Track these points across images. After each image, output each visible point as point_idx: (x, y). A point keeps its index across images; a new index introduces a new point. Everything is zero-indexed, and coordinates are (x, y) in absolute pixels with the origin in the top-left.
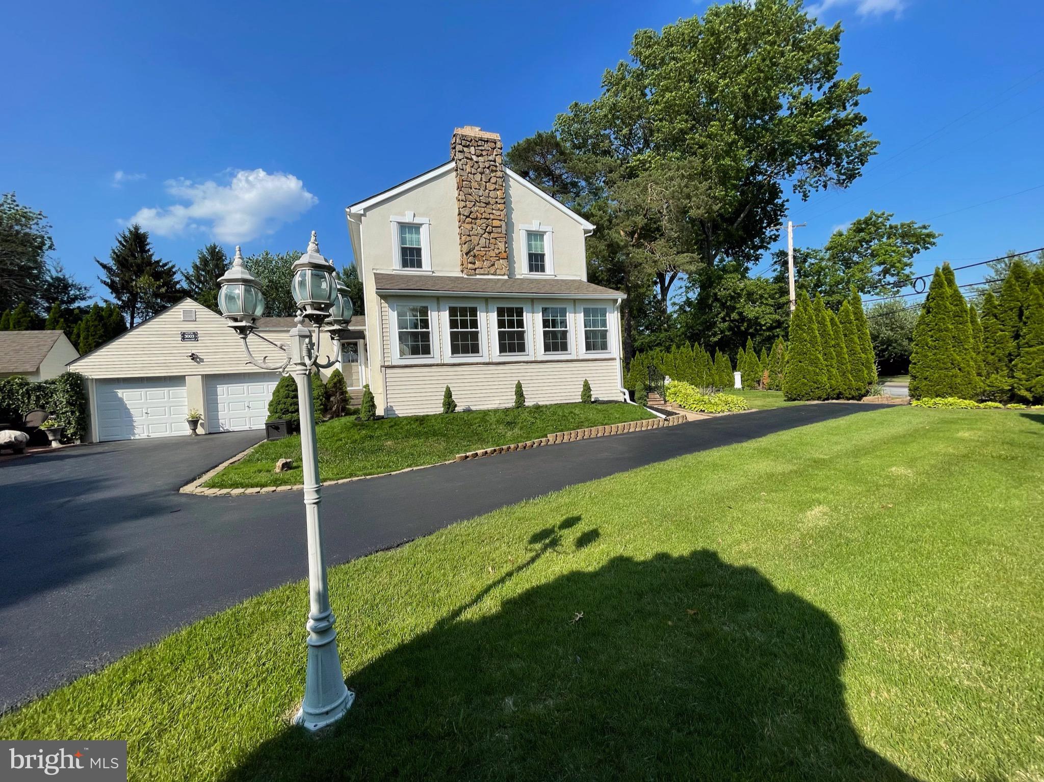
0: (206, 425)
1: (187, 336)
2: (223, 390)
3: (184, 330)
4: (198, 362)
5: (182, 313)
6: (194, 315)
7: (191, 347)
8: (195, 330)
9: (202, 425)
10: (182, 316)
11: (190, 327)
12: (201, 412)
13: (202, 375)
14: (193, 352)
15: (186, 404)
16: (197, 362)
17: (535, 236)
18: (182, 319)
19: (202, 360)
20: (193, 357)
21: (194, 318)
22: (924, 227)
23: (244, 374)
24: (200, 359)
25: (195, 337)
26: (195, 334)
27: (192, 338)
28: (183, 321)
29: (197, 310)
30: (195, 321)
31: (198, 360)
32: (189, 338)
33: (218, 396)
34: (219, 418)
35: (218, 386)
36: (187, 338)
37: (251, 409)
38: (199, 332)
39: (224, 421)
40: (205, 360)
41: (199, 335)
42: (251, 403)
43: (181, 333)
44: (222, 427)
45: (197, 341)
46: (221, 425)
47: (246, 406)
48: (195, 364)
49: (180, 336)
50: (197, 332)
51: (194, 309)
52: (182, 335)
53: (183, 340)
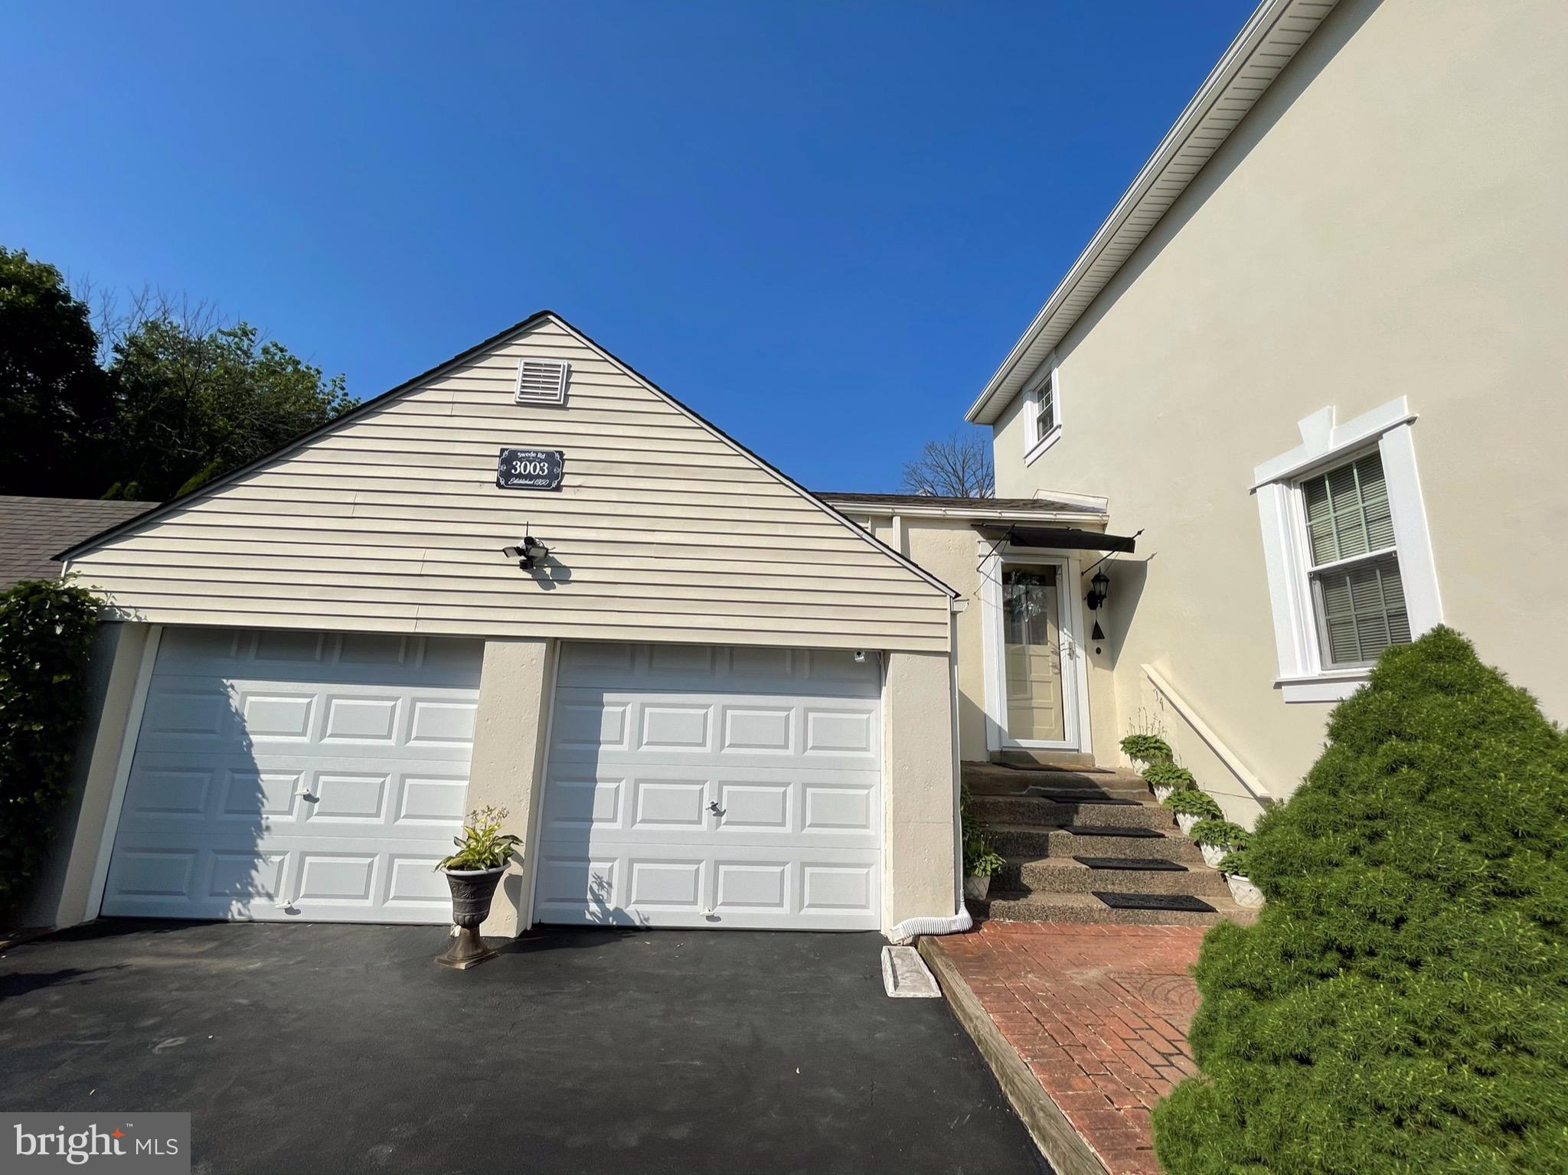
0: (527, 891)
1: (520, 468)
2: (621, 719)
3: (514, 442)
4: (546, 583)
5: (518, 375)
6: (561, 381)
7: (529, 514)
8: (551, 442)
9: (514, 886)
10: (516, 387)
11: (537, 431)
12: (518, 824)
13: (553, 642)
14: (534, 533)
15: (466, 768)
16: (542, 581)
18: (516, 397)
19: (562, 574)
20: (532, 556)
21: (557, 398)
23: (715, 649)
24: (558, 567)
25: (552, 471)
26: (555, 460)
27: (538, 476)
28: (519, 404)
29: (575, 366)
30: (563, 407)
31: (548, 571)
32: (529, 477)
33: (599, 743)
34: (590, 855)
35: (607, 697)
36: (520, 476)
37: (724, 819)
38: (568, 454)
39: (611, 869)
40: (575, 575)
41: (568, 467)
42: (726, 789)
43: (502, 451)
44: (599, 901)
45: (558, 488)
46: (595, 887)
47: (707, 804)
48: (535, 587)
49: (495, 463)
50: (561, 454)
51: (566, 363)
52: (503, 462)
53: (502, 482)
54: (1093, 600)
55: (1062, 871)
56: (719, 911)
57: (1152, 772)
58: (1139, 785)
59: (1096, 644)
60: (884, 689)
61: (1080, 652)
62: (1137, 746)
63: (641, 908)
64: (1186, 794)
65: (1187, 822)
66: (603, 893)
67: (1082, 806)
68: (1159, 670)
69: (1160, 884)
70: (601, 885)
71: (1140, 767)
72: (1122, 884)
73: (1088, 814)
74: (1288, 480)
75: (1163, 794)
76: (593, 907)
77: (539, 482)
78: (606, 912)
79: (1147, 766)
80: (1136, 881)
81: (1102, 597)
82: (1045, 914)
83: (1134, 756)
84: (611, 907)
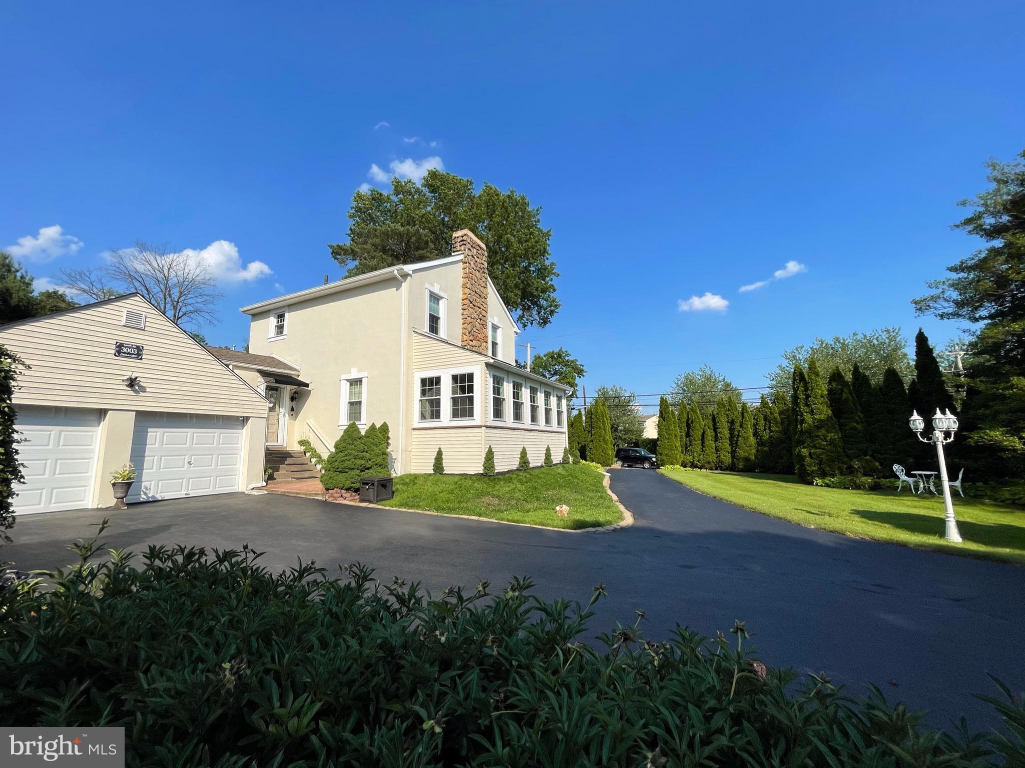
1: (125, 350)
2: (156, 436)
3: (122, 340)
4: (137, 392)
5: (124, 315)
6: (143, 320)
7: (130, 368)
8: (138, 342)
10: (123, 319)
11: (132, 338)
13: (137, 412)
14: (132, 374)
16: (135, 391)
17: (495, 328)
18: (123, 323)
19: (143, 389)
20: (132, 383)
21: (141, 326)
22: (581, 365)
24: (140, 386)
25: (138, 353)
26: (139, 349)
27: (133, 354)
28: (124, 326)
29: (148, 315)
30: (144, 330)
31: (137, 388)
32: (129, 353)
33: (146, 445)
34: (143, 480)
35: (149, 430)
36: (125, 353)
37: (192, 466)
38: (145, 347)
39: (151, 484)
40: (148, 390)
41: (144, 352)
42: (193, 457)
43: (117, 343)
44: (145, 494)
45: (141, 359)
46: (144, 490)
47: (186, 462)
48: (132, 393)
49: (114, 347)
50: (143, 347)
51: (144, 314)
52: (117, 347)
53: (117, 354)
54: (292, 399)
55: (284, 474)
56: (189, 492)
57: (306, 449)
58: (302, 453)
59: (292, 413)
60: (245, 427)
61: (287, 415)
62: (302, 443)
63: (162, 494)
64: (315, 454)
65: (314, 460)
66: (148, 492)
67: (288, 459)
68: (311, 422)
69: (307, 474)
70: (147, 489)
71: (303, 448)
72: (299, 475)
73: (289, 461)
74: (347, 380)
75: (308, 454)
76: (143, 496)
77: (133, 356)
78: (148, 497)
79: (304, 448)
80: (301, 474)
81: (296, 398)
82: (281, 482)
83: (301, 445)
84: (150, 495)
